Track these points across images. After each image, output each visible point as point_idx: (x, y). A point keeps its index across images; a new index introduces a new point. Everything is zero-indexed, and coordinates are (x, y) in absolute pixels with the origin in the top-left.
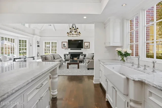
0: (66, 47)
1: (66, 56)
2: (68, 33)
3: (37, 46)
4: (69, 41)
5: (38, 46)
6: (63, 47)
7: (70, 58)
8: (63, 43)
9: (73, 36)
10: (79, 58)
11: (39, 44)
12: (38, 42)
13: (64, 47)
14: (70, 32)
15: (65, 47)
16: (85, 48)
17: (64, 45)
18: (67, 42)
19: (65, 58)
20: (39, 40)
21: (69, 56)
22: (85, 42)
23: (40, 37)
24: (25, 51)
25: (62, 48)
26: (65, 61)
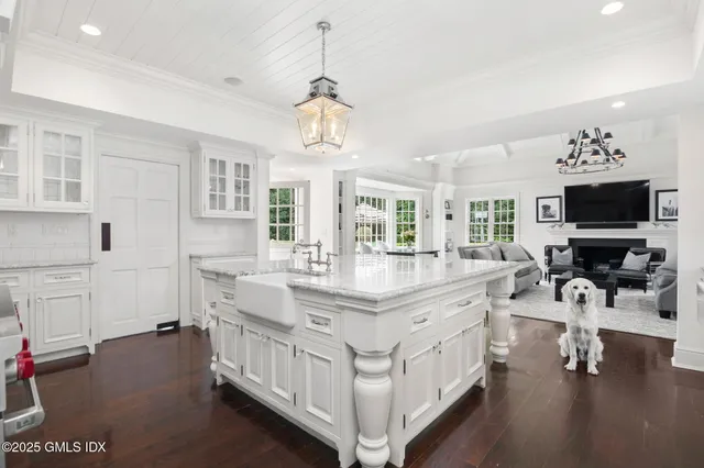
0: (558, 219)
1: (555, 252)
2: (559, 161)
3: (444, 217)
4: (568, 190)
5: (449, 217)
6: (540, 219)
7: (575, 262)
8: (542, 202)
9: (585, 172)
10: (621, 264)
11: (450, 211)
12: (448, 204)
13: (545, 216)
14: (571, 156)
15: (552, 217)
16: (660, 217)
17: (546, 208)
18: (560, 197)
19: (549, 262)
20: (449, 197)
21: (569, 252)
22: (657, 192)
23: (453, 187)
24: (410, 232)
25: (538, 221)
26: (550, 274)
